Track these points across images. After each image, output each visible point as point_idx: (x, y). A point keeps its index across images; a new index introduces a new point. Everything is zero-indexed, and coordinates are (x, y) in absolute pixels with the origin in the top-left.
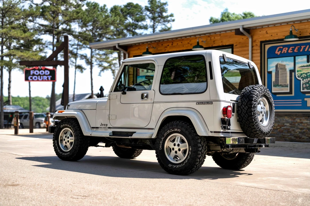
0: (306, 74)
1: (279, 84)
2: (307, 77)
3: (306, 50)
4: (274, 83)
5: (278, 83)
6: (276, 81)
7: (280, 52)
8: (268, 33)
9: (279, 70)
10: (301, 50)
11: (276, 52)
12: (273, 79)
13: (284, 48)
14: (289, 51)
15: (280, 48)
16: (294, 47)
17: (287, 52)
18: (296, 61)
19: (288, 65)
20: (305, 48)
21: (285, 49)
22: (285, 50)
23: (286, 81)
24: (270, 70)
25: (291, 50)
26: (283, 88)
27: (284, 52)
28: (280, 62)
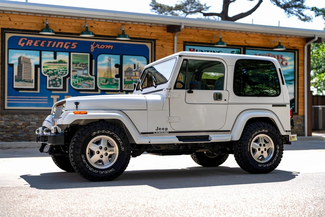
0: (53, 70)
1: (23, 79)
2: (53, 74)
3: (53, 46)
4: (15, 78)
5: (22, 77)
6: (18, 75)
7: (24, 43)
8: (12, 20)
9: (22, 63)
10: (48, 46)
11: (20, 43)
12: (15, 73)
13: (29, 41)
14: (35, 45)
15: (24, 40)
16: (40, 41)
17: (32, 45)
18: (43, 56)
19: (33, 59)
20: (52, 44)
21: (30, 42)
22: (29, 43)
23: (30, 77)
24: (11, 62)
25: (37, 43)
26: (27, 84)
27: (29, 44)
28: (24, 55)
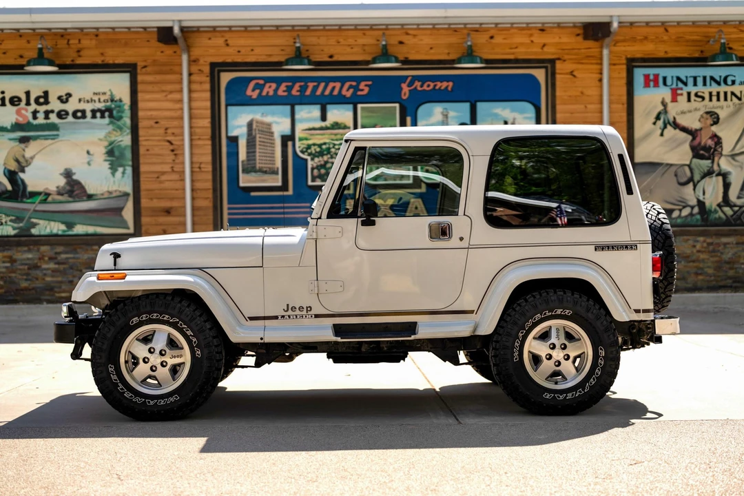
0: (320, 146)
1: (257, 168)
2: (321, 154)
3: (319, 92)
4: (243, 165)
5: (255, 164)
6: (248, 160)
7: (257, 91)
8: (230, 44)
9: (256, 134)
10: (308, 92)
11: (249, 92)
12: (242, 155)
13: (268, 85)
14: (280, 92)
15: (257, 84)
16: (290, 84)
17: (274, 94)
18: (297, 116)
19: (277, 123)
20: (315, 88)
21: (270, 87)
22: (269, 89)
23: (273, 162)
24: (233, 133)
25: (285, 89)
26: (266, 177)
27: (268, 93)
28: (258, 117)
